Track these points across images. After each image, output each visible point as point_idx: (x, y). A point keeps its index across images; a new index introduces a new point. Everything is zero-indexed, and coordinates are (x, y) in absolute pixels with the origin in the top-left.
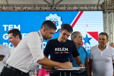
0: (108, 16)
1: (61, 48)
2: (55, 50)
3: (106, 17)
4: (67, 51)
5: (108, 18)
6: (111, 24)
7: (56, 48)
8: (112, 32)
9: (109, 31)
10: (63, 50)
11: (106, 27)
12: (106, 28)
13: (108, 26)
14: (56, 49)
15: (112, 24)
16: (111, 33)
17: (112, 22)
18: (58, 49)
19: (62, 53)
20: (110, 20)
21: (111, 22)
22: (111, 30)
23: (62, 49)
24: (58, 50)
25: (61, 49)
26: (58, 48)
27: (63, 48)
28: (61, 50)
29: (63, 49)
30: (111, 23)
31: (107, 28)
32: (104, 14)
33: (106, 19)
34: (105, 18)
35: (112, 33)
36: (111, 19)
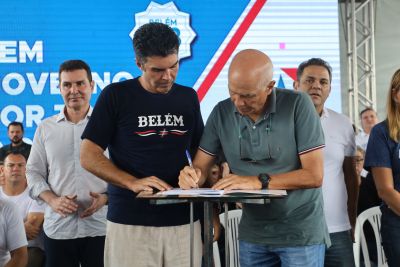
0: (355, 12)
1: (159, 117)
2: (141, 125)
3: (351, 15)
4: (182, 125)
5: (355, 19)
6: (366, 41)
7: (140, 118)
8: (367, 68)
9: (359, 66)
10: (168, 124)
11: (350, 51)
12: (349, 55)
13: (356, 48)
14: (142, 121)
15: (370, 41)
16: (366, 72)
17: (369, 34)
18: (151, 121)
19: (164, 133)
20: (364, 28)
21: (366, 33)
22: (367, 61)
23: (163, 120)
24: (151, 125)
25: (159, 120)
26: (150, 117)
27: (167, 117)
28: (159, 124)
29: (167, 120)
30: (365, 37)
31: (351, 54)
32: (343, 5)
33: (349, 23)
34: (347, 19)
35: (370, 71)
36: (366, 24)
